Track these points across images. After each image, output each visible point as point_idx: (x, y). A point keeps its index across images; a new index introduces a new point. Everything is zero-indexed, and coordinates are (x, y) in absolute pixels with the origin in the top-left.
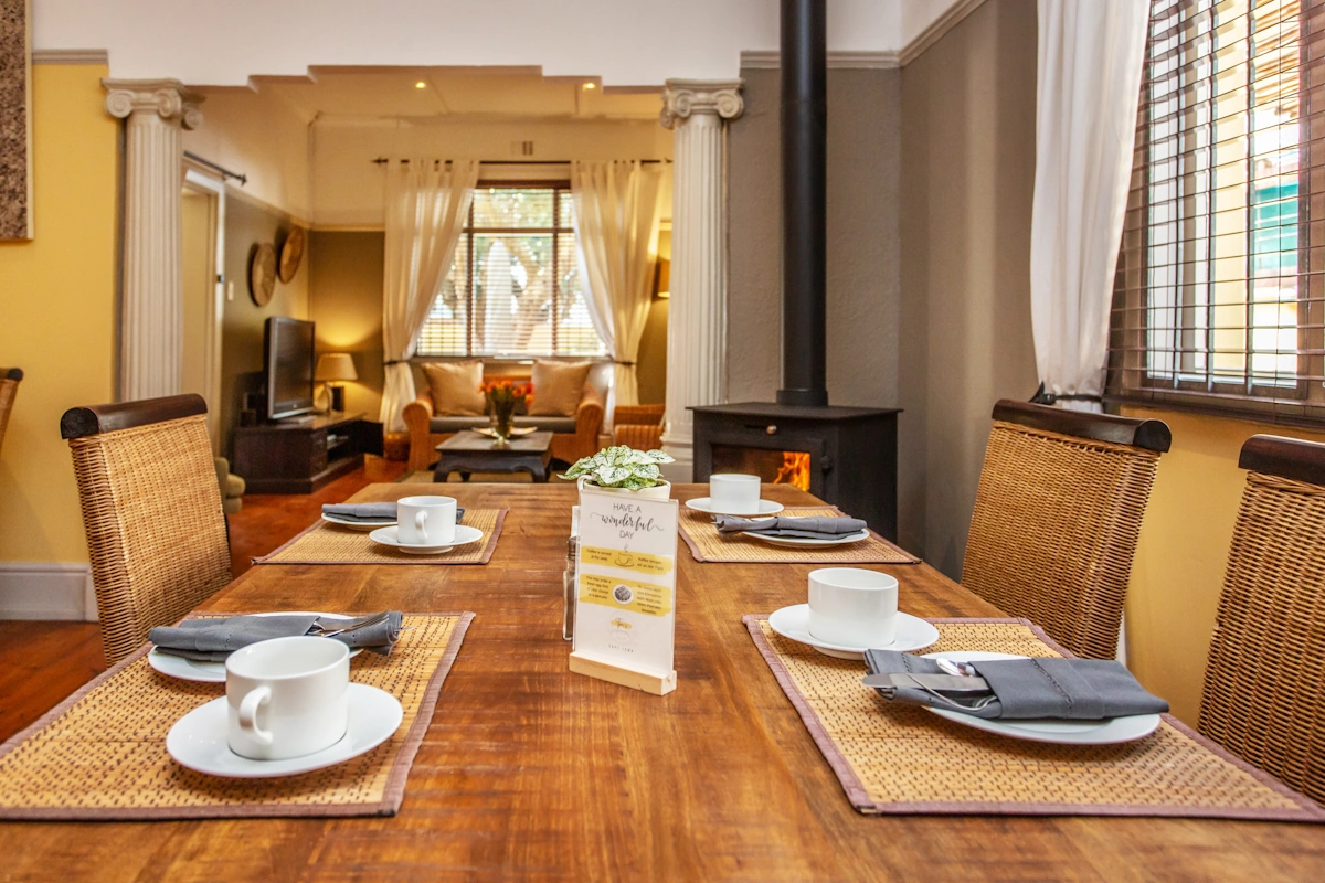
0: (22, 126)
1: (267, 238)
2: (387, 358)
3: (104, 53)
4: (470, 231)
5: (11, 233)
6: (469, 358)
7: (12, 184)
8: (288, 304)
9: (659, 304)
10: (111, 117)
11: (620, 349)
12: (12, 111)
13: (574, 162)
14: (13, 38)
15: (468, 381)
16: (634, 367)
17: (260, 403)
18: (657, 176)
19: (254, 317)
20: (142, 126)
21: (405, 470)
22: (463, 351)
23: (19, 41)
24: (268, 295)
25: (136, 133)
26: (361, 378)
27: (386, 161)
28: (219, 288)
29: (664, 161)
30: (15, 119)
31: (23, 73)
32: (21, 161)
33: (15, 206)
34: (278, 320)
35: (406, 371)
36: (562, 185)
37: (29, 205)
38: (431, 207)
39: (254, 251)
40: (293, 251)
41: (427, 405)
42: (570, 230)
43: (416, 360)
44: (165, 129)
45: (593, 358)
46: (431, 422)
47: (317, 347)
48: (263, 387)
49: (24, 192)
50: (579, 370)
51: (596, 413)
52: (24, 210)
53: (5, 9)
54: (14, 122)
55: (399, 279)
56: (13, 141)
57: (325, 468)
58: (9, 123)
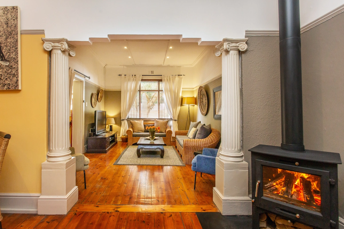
0: (17, 54)
1: (95, 92)
2: (122, 119)
3: (43, 31)
4: (140, 91)
5: (14, 88)
6: (140, 119)
7: (14, 72)
8: (100, 107)
9: (182, 107)
10: (45, 51)
11: (174, 117)
12: (13, 48)
13: (163, 75)
14: (14, 25)
15: (141, 124)
16: (177, 121)
17: (94, 131)
18: (181, 78)
19: (92, 110)
20: (55, 53)
21: (127, 145)
22: (138, 117)
23: (16, 26)
24: (95, 105)
25: (54, 56)
26: (116, 123)
27: (121, 75)
28: (84, 103)
29: (183, 75)
30: (15, 51)
31: (17, 36)
32: (16, 64)
33: (15, 79)
34: (98, 111)
35: (126, 122)
36: (161, 80)
37: (20, 79)
38: (131, 85)
39: (92, 95)
40: (101, 95)
41: (132, 130)
42: (162, 90)
43: (128, 119)
44: (63, 55)
45: (168, 119)
46: (133, 134)
47: (106, 116)
48: (94, 127)
49: (18, 75)
50: (165, 122)
51: (170, 132)
52: (18, 80)
53: (12, 16)
54: (14, 52)
55: (124, 101)
56: (14, 58)
57: (109, 146)
58: (13, 52)
